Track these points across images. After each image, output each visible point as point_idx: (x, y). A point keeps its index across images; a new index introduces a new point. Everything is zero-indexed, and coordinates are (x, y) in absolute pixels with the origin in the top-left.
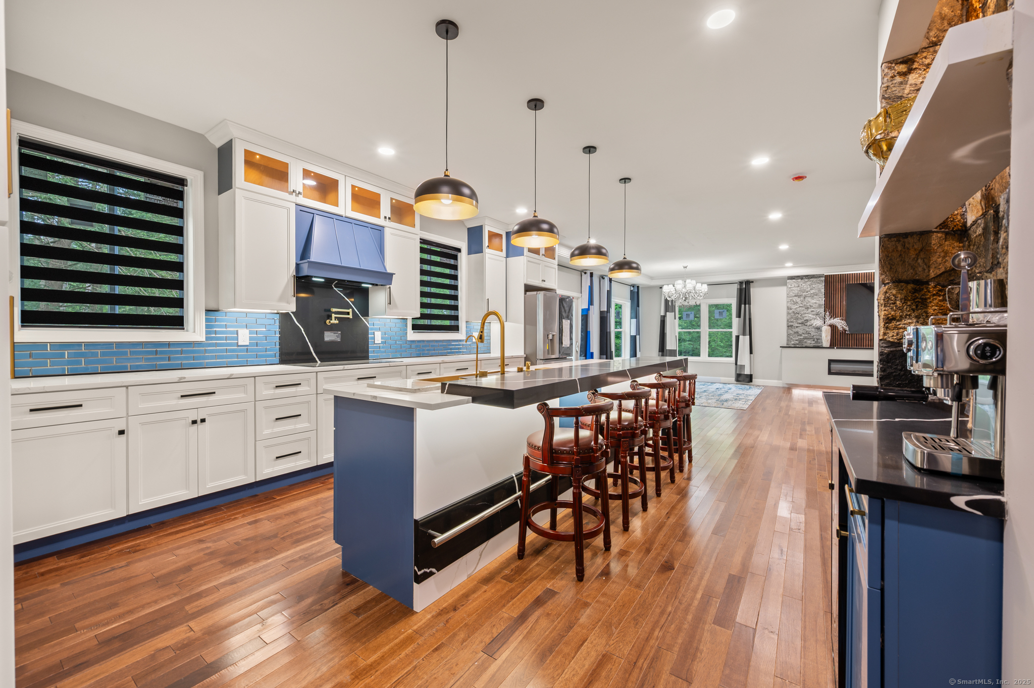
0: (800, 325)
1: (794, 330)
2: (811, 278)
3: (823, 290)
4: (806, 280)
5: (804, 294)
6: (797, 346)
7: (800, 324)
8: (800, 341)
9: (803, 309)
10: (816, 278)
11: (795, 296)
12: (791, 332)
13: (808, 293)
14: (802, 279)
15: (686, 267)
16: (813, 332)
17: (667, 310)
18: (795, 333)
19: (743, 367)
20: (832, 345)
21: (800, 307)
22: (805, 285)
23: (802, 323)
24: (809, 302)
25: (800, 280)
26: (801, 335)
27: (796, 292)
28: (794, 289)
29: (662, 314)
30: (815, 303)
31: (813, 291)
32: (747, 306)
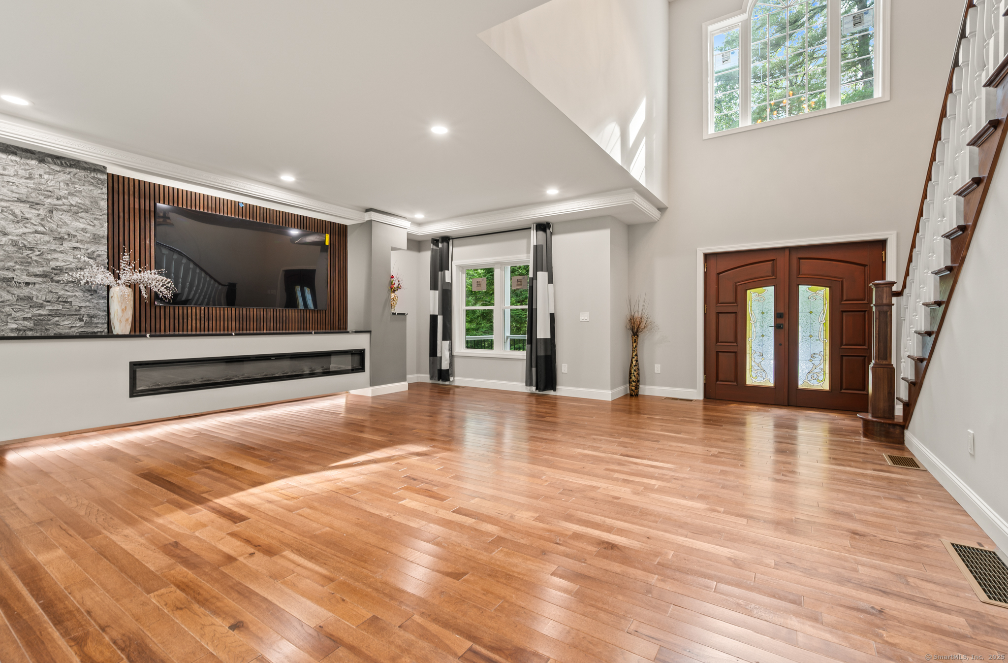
0: (40, 280)
1: (17, 291)
2: (71, 166)
3: (104, 204)
4: (57, 168)
5: (49, 200)
6: (30, 334)
7: (36, 275)
8: (39, 321)
9: (46, 238)
10: (85, 169)
11: (19, 200)
12: (9, 297)
13: (60, 202)
14: (42, 161)
16: (78, 299)
18: (20, 299)
20: (138, 330)
21: (36, 232)
22: (53, 179)
23: (44, 275)
24: (65, 224)
25: (34, 162)
26: (41, 306)
27: (26, 190)
28: (14, 179)
30: (84, 230)
31: (77, 199)
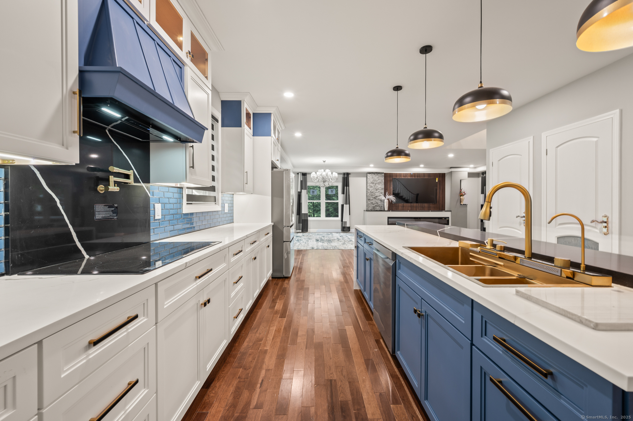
0: (374, 199)
1: (371, 201)
2: (378, 174)
3: (383, 181)
4: (376, 175)
5: (375, 182)
6: (372, 210)
7: (373, 198)
8: (374, 207)
9: (375, 190)
10: (380, 174)
11: (371, 183)
12: (370, 203)
13: (377, 182)
14: (374, 174)
15: (324, 162)
16: (379, 203)
17: (302, 188)
18: (371, 203)
19: (346, 222)
20: (389, 210)
21: (373, 189)
22: (376, 177)
23: (374, 198)
24: (377, 186)
25: (373, 175)
26: (374, 204)
27: (372, 181)
28: (370, 179)
29: (299, 191)
30: (380, 187)
31: (379, 181)
32: (348, 187)
